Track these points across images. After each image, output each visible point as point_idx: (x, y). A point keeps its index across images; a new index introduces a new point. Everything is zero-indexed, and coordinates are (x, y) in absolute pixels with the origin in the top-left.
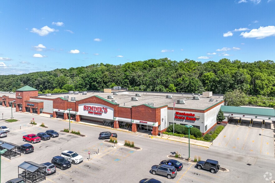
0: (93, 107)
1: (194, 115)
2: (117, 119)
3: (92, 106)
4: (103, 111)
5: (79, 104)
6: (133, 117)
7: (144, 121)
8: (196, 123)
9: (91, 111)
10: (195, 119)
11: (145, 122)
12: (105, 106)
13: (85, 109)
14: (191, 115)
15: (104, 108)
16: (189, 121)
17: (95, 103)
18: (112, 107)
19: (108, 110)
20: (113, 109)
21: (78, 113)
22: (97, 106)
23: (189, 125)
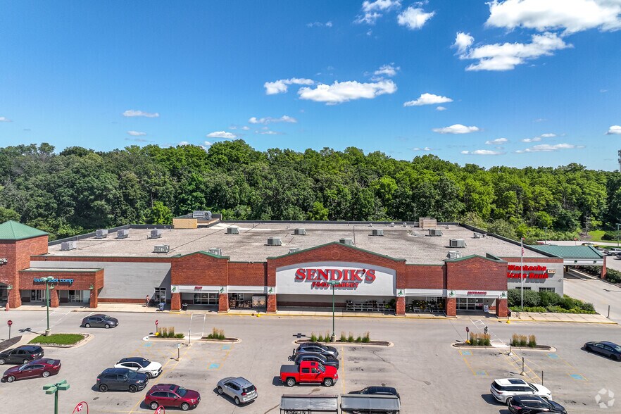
0: (327, 270)
1: (544, 268)
2: (406, 292)
3: (323, 268)
4: (363, 278)
5: (279, 266)
6: (449, 285)
7: (477, 291)
8: (548, 283)
9: (322, 281)
10: (546, 276)
11: (480, 293)
12: (367, 267)
13: (300, 277)
14: (539, 268)
15: (364, 271)
16: (533, 280)
17: (339, 260)
18: (392, 267)
19: (377, 274)
20: (394, 271)
21: (275, 291)
22: (341, 269)
23: (535, 287)
